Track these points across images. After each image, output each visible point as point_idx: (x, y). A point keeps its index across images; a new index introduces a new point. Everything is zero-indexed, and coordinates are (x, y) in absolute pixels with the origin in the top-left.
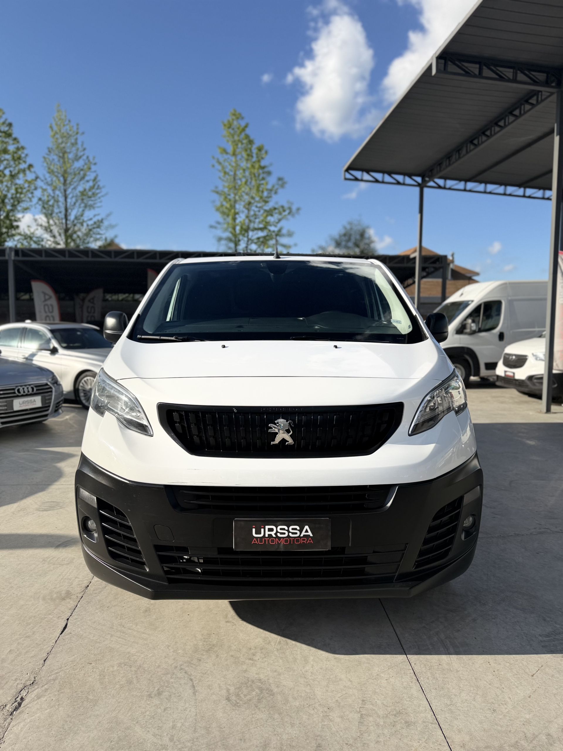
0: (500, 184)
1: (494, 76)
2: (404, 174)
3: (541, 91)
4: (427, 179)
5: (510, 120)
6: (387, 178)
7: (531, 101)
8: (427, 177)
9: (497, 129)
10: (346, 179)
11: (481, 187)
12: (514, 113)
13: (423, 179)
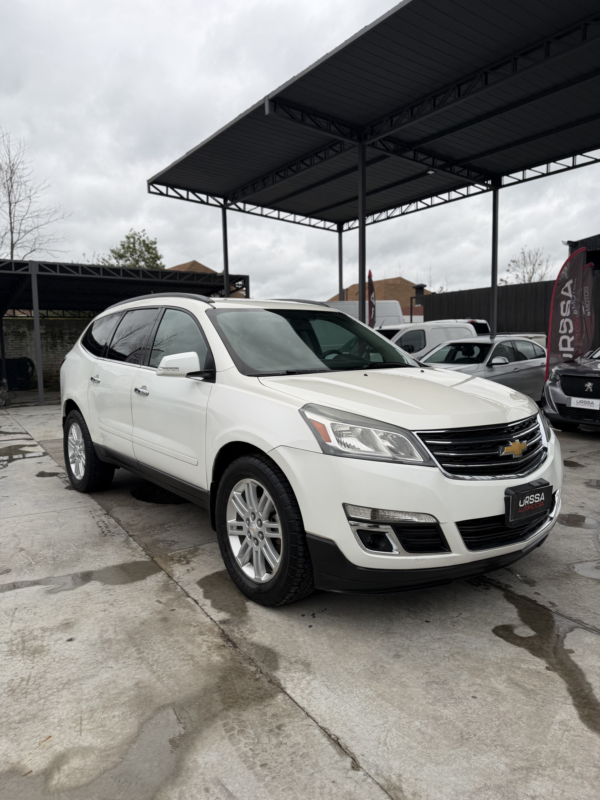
1: (312, 123)
3: (344, 142)
4: (229, 202)
5: (316, 161)
6: (192, 196)
7: (334, 148)
8: (229, 199)
9: (303, 166)
10: (150, 192)
12: (318, 155)
13: (225, 201)
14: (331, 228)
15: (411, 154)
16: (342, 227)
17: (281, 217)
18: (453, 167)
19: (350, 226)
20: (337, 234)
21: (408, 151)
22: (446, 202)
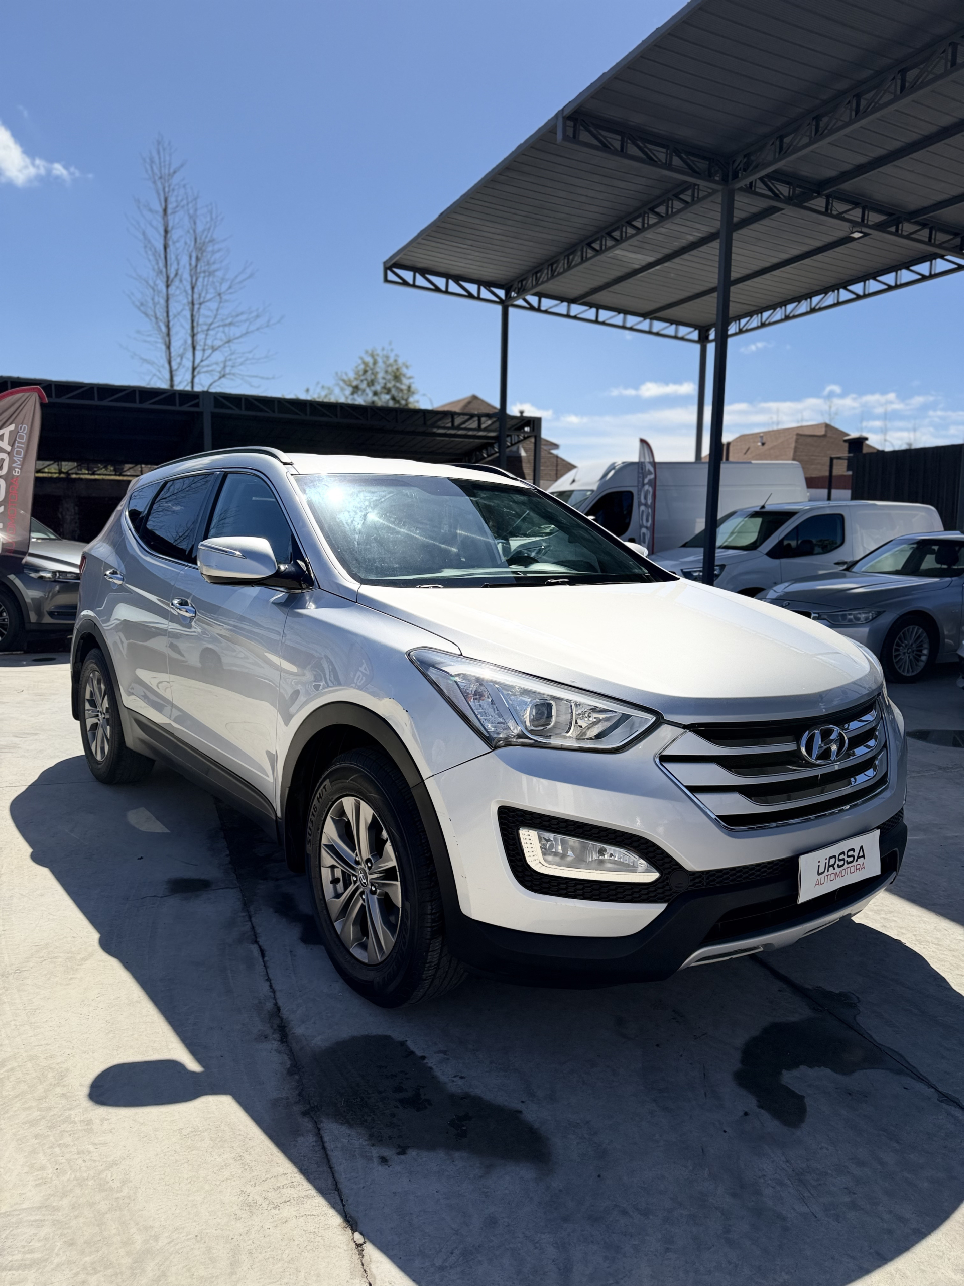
0: (619, 311)
1: (640, 154)
2: (480, 283)
3: (699, 185)
4: (513, 294)
5: (651, 221)
6: (453, 287)
7: (682, 196)
8: (514, 291)
9: (630, 231)
10: (386, 280)
11: (591, 314)
12: (657, 210)
13: (507, 294)
15: (819, 203)
16: (707, 336)
17: (601, 319)
18: (900, 225)
21: (816, 197)
22: (890, 289)
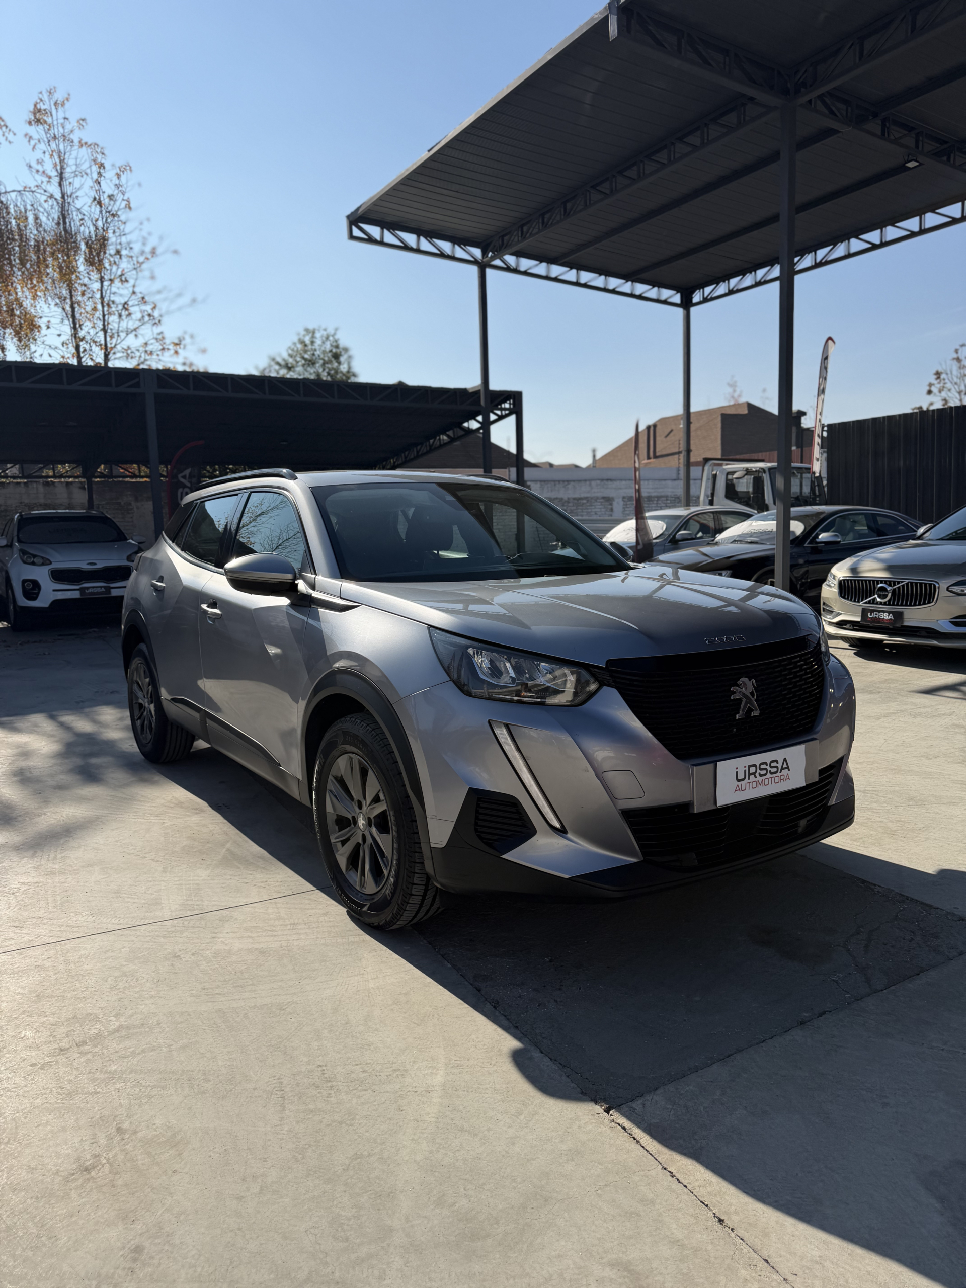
0: (600, 272)
1: (696, 57)
2: (456, 240)
4: (491, 253)
5: (680, 154)
6: (425, 245)
7: (721, 121)
8: (491, 250)
9: (651, 167)
10: (352, 237)
11: (571, 275)
13: (484, 253)
14: (670, 300)
15: (875, 126)
16: (692, 298)
17: (582, 281)
18: (952, 156)
19: (705, 296)
20: (680, 312)
21: (872, 120)
22: (913, 235)
